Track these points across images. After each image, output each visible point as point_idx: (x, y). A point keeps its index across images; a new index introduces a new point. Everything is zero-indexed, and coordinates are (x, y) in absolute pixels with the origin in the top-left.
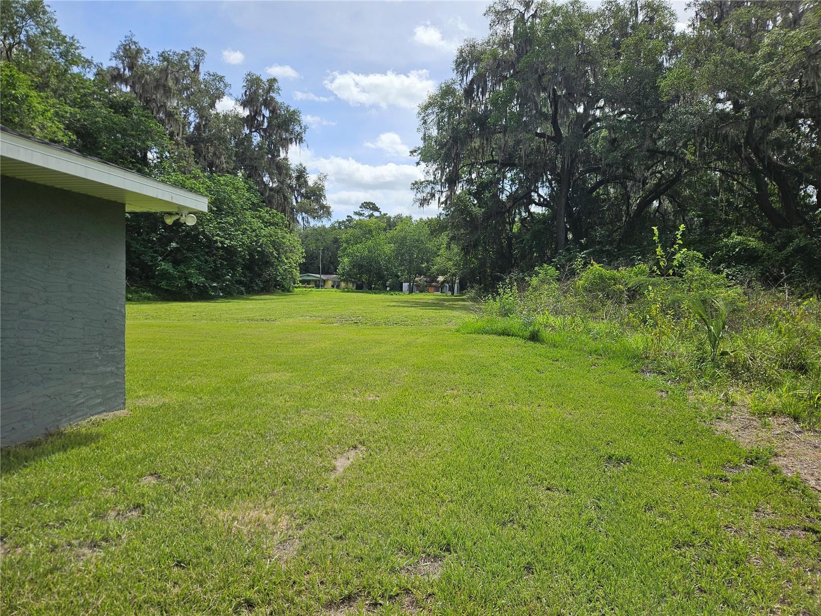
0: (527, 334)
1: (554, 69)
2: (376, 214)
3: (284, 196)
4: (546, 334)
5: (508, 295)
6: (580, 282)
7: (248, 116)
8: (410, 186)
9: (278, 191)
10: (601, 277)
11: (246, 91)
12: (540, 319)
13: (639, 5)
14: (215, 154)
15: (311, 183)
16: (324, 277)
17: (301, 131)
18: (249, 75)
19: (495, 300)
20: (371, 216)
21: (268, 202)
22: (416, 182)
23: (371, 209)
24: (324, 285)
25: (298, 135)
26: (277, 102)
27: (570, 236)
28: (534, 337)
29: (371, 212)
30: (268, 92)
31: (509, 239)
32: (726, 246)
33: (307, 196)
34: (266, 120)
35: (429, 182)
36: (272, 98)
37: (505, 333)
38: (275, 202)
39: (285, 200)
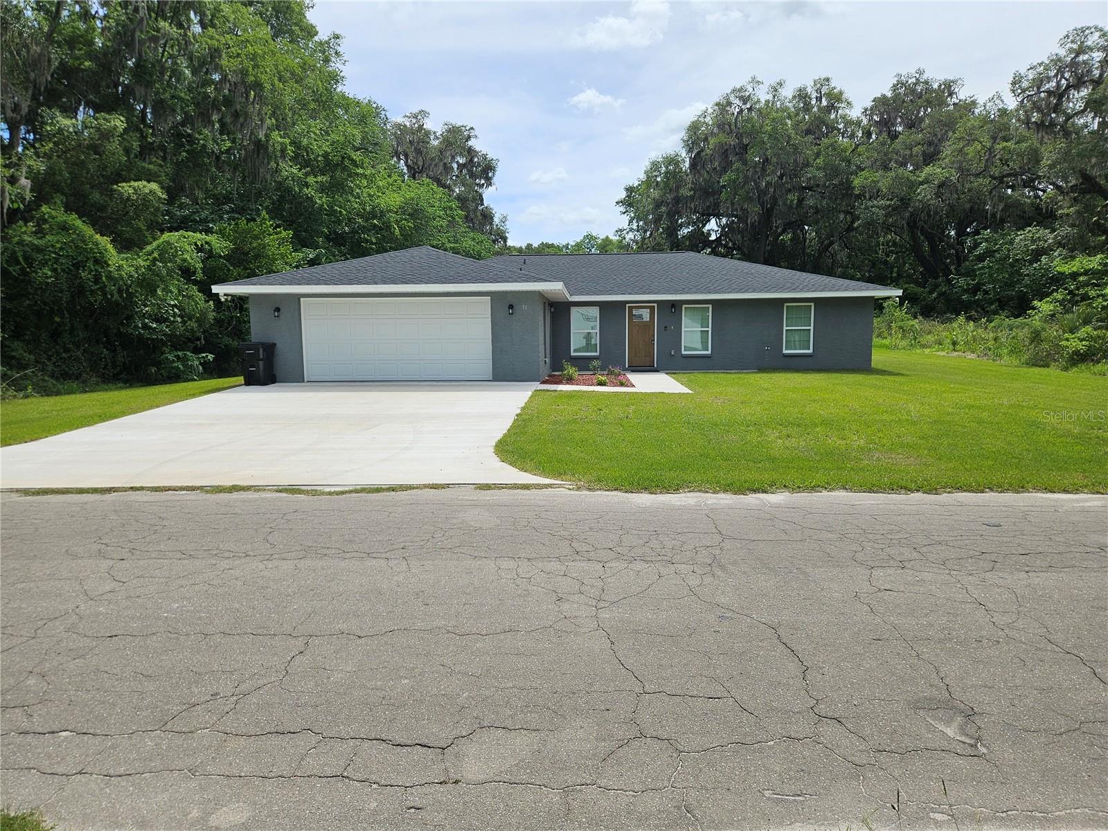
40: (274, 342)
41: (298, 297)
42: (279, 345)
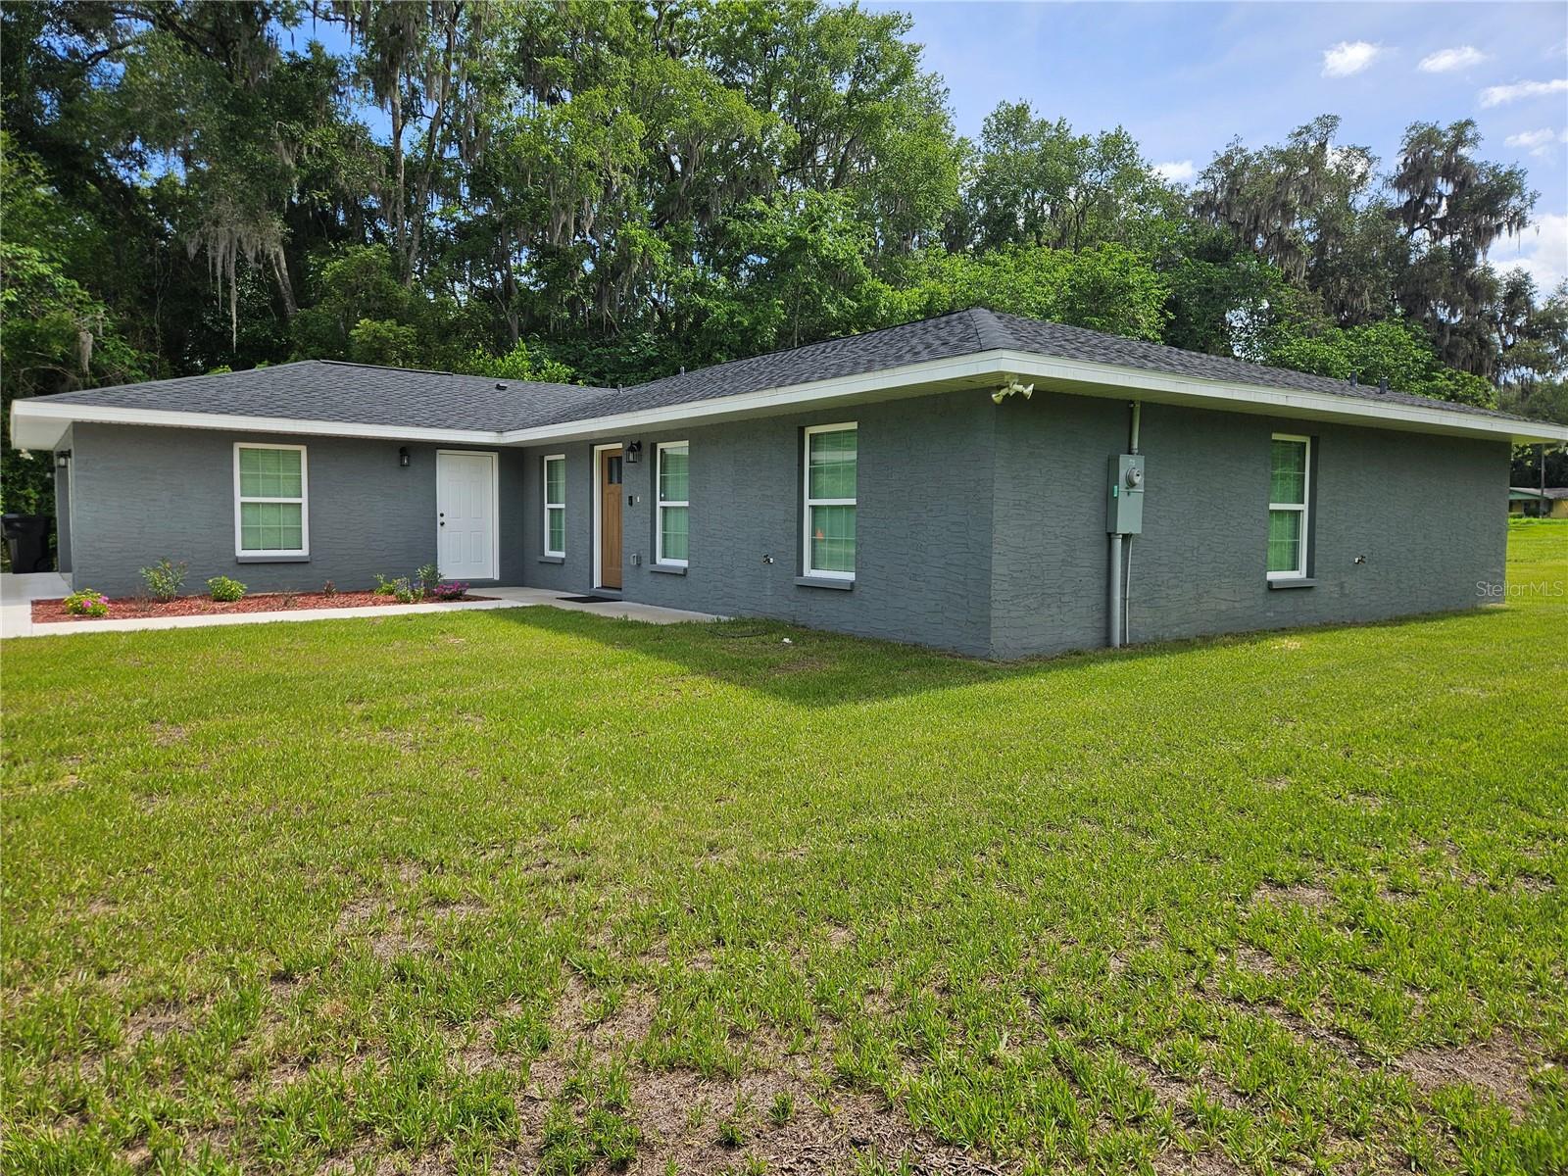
3: (1480, 340)
7: (1407, 203)
9: (1468, 332)
11: (1406, 160)
14: (1351, 290)
15: (1540, 304)
16: (1549, 494)
17: (1523, 205)
18: (1413, 128)
21: (1447, 356)
24: (1550, 510)
25: (1516, 214)
26: (1472, 165)
30: (1454, 148)
33: (1529, 332)
34: (1444, 202)
36: (1461, 160)
38: (1461, 354)
39: (1482, 347)
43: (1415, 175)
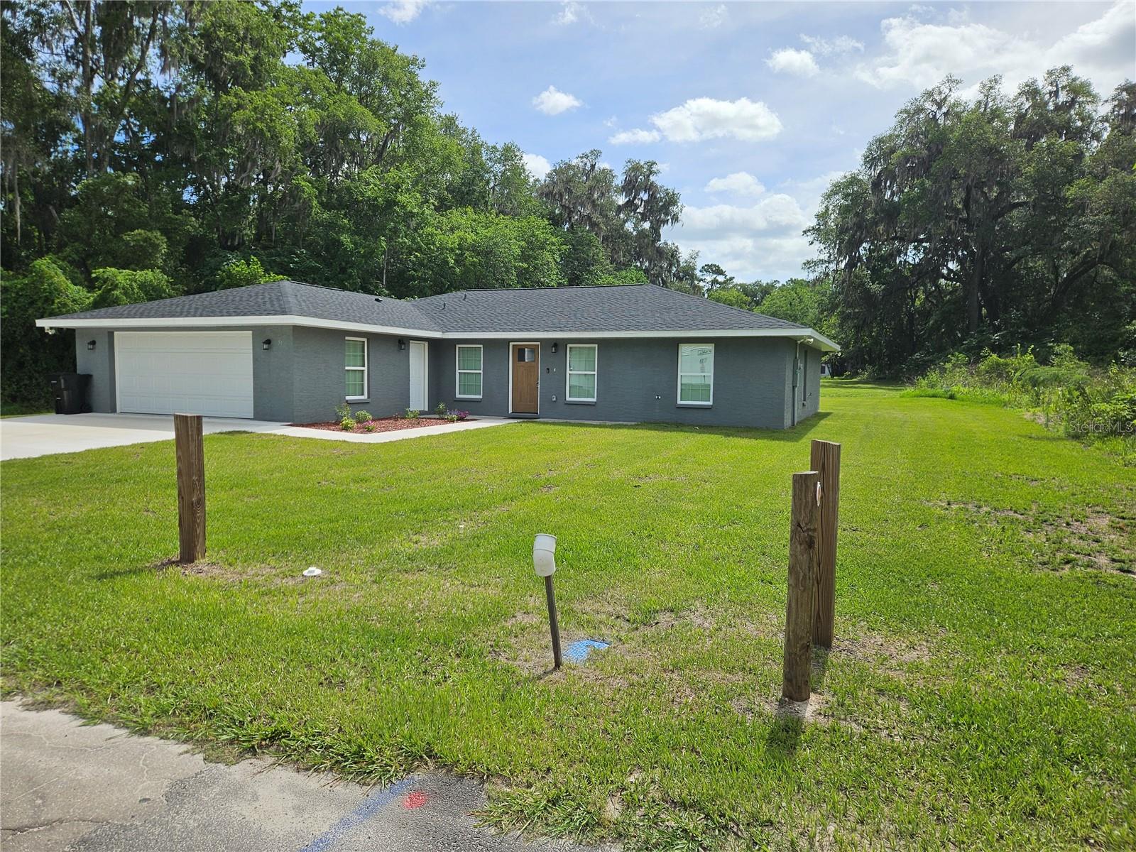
0: (948, 396)
1: (965, 174)
2: (721, 278)
4: (958, 396)
5: (934, 376)
6: (982, 367)
8: (800, 266)
10: (998, 364)
12: (955, 388)
13: (1060, 86)
15: (682, 261)
17: (677, 211)
19: (924, 379)
20: (715, 281)
22: (808, 262)
23: (714, 272)
25: (674, 215)
27: (984, 311)
28: (952, 397)
29: (715, 276)
31: (911, 315)
32: (1128, 332)
33: (678, 277)
35: (822, 262)
37: (934, 396)
40: (91, 373)
41: (110, 333)
42: (95, 377)
43: (631, 186)
